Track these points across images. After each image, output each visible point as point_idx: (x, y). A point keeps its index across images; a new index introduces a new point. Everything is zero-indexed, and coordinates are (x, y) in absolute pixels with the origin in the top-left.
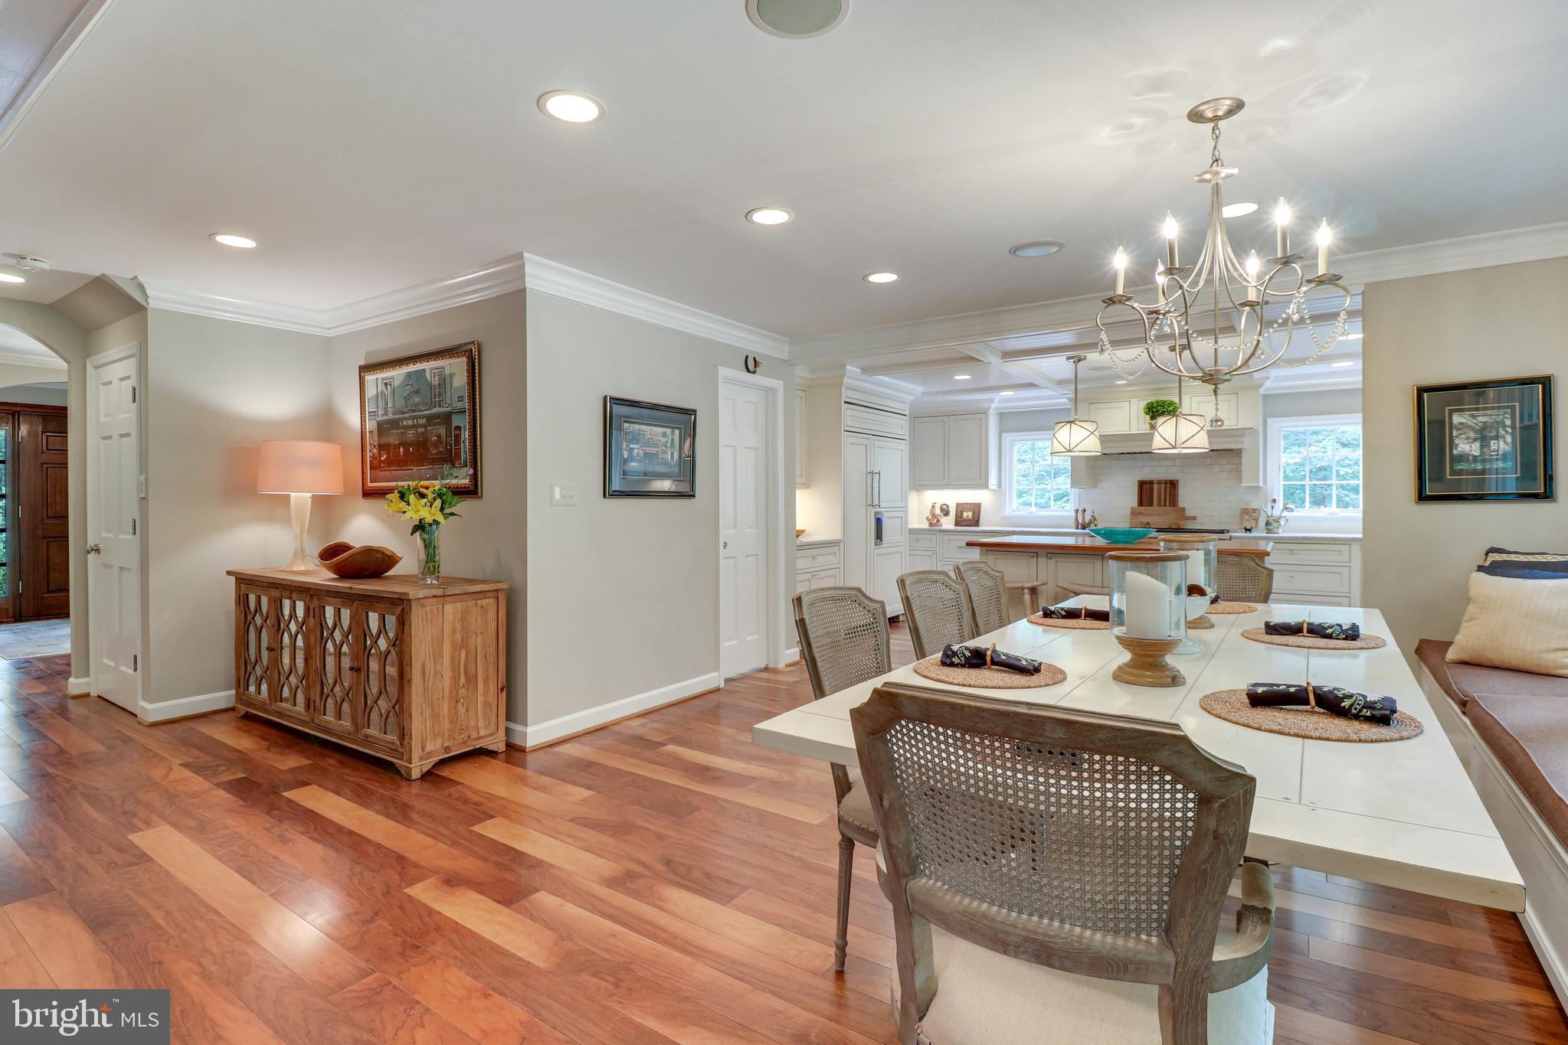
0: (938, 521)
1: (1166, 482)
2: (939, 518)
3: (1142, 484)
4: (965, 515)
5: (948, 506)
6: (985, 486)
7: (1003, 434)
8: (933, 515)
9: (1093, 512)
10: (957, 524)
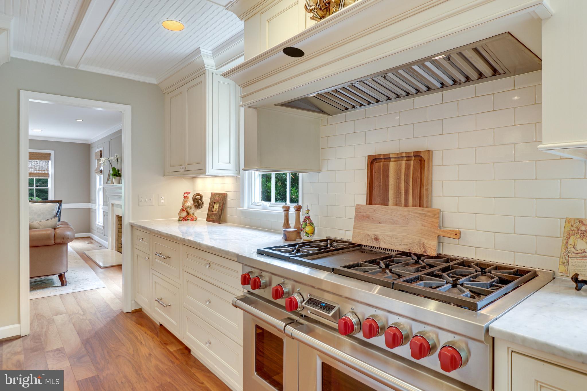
0: (188, 213)
1: (408, 157)
2: (191, 212)
3: (373, 161)
4: (215, 207)
5: (201, 197)
9: (308, 212)
10: (208, 218)
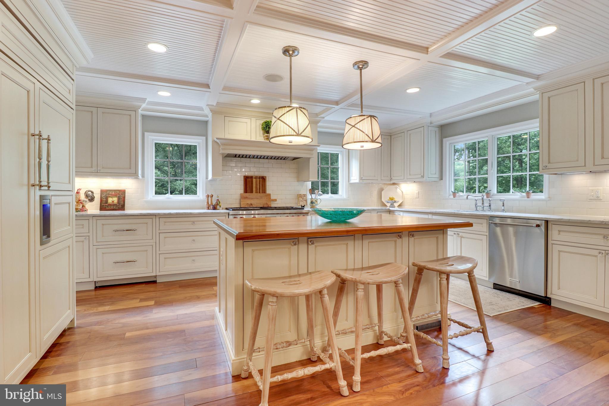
0: (83, 206)
1: (260, 178)
2: (85, 203)
3: (246, 178)
4: (110, 200)
5: (92, 192)
6: (134, 175)
7: (146, 134)
8: (79, 201)
9: (218, 196)
10: (102, 208)
